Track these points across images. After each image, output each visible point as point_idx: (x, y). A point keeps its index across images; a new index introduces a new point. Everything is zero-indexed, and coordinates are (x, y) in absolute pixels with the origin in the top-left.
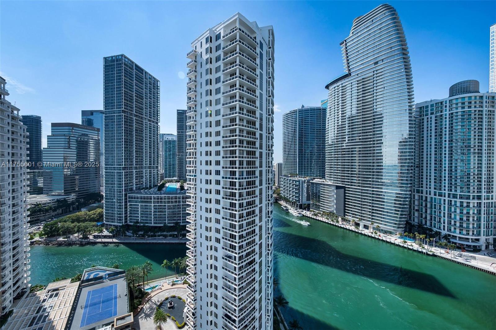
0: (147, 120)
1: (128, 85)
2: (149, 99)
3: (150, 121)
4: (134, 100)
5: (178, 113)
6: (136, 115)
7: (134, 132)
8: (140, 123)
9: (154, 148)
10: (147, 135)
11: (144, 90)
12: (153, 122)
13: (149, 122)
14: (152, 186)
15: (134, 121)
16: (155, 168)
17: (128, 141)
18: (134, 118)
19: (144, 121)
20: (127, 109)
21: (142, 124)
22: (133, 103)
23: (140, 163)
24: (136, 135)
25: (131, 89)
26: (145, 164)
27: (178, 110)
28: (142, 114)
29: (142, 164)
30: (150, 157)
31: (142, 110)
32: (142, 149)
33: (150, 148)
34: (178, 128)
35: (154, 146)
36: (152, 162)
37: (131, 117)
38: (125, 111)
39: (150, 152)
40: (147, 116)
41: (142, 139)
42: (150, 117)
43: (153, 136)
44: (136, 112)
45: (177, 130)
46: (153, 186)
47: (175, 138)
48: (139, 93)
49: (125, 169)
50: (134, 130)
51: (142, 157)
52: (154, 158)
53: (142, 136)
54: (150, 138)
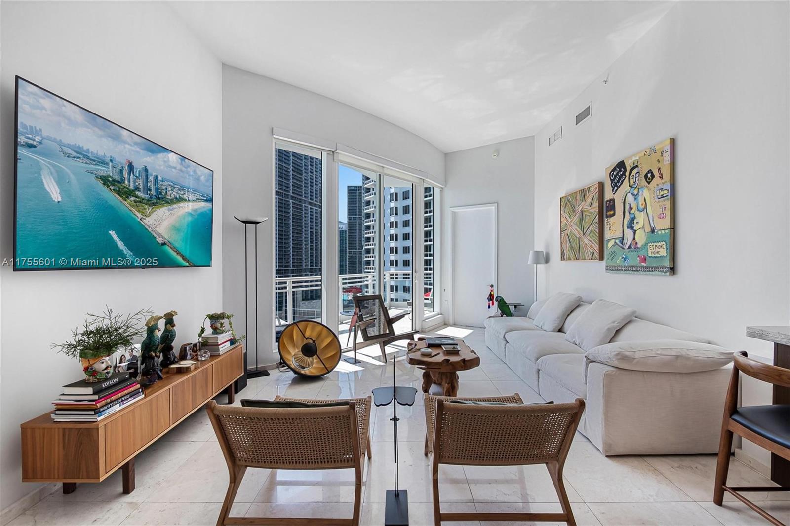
0: (307, 203)
1: (284, 156)
2: (309, 174)
3: (310, 204)
4: (291, 177)
5: (349, 190)
6: (293, 197)
7: (291, 221)
8: (298, 208)
9: (316, 243)
10: (308, 224)
11: (304, 161)
12: (315, 206)
13: (309, 206)
14: (314, 297)
15: (291, 206)
16: (318, 271)
17: (284, 233)
18: (291, 201)
19: (304, 205)
20: (282, 190)
21: (301, 209)
22: (289, 180)
23: (299, 264)
24: (293, 225)
25: (287, 161)
26: (305, 266)
27: (348, 187)
28: (300, 195)
29: (301, 266)
30: (311, 256)
31: (301, 189)
32: (301, 245)
33: (311, 242)
34: (348, 212)
35: (316, 239)
36: (314, 263)
37: (288, 200)
38: (279, 192)
39: (311, 249)
40: (308, 197)
41: (301, 231)
42: (311, 199)
43: (316, 226)
44: (293, 193)
45: (348, 215)
46: (316, 296)
47: (343, 226)
48: (296, 166)
49: (279, 273)
50: (291, 217)
51: (301, 255)
52: (316, 256)
53: (301, 227)
54: (311, 228)
